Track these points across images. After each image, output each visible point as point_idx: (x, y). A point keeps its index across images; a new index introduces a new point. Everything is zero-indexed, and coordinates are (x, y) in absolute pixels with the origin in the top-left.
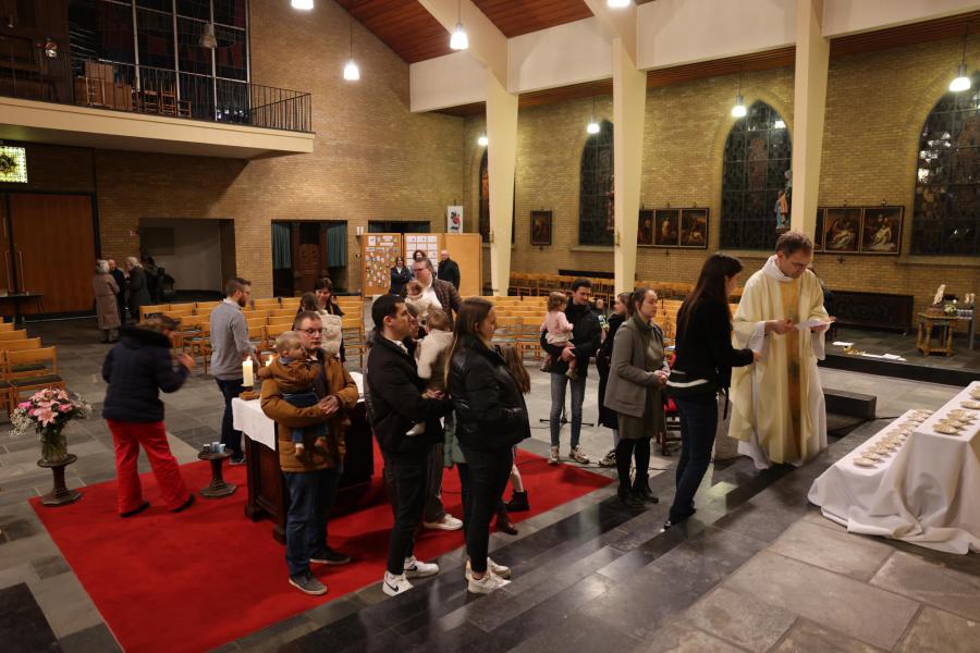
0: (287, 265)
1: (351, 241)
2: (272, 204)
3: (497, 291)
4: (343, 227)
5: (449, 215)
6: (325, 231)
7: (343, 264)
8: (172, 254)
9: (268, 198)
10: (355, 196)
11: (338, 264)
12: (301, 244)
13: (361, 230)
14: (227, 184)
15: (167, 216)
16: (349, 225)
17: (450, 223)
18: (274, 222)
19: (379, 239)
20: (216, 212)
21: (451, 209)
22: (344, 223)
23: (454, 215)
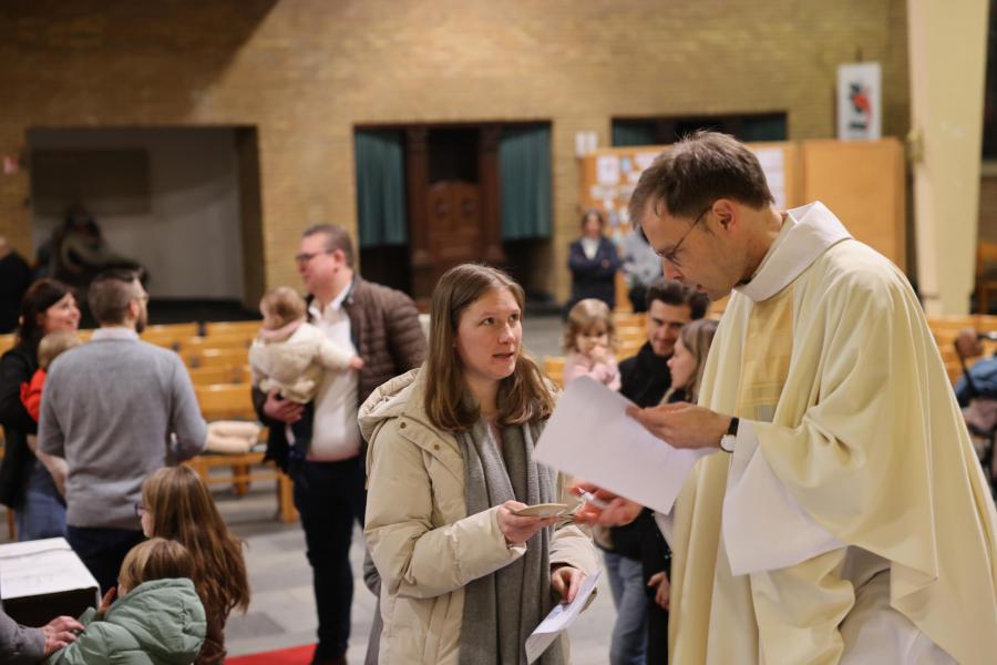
0: (396, 236)
1: (563, 171)
2: (354, 83)
3: (935, 297)
4: (541, 135)
5: (844, 92)
6: (494, 149)
7: (542, 231)
8: (145, 210)
9: (344, 69)
10: (573, 54)
11: (528, 232)
12: (433, 181)
13: (588, 141)
14: (238, 40)
15: (91, 120)
16: (559, 133)
17: (846, 112)
18: (362, 131)
19: (627, 165)
20: (213, 108)
21: (848, 74)
22: (543, 126)
23: (856, 90)
